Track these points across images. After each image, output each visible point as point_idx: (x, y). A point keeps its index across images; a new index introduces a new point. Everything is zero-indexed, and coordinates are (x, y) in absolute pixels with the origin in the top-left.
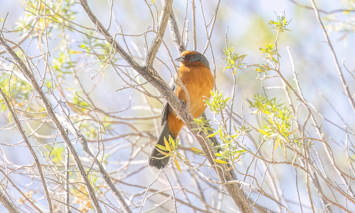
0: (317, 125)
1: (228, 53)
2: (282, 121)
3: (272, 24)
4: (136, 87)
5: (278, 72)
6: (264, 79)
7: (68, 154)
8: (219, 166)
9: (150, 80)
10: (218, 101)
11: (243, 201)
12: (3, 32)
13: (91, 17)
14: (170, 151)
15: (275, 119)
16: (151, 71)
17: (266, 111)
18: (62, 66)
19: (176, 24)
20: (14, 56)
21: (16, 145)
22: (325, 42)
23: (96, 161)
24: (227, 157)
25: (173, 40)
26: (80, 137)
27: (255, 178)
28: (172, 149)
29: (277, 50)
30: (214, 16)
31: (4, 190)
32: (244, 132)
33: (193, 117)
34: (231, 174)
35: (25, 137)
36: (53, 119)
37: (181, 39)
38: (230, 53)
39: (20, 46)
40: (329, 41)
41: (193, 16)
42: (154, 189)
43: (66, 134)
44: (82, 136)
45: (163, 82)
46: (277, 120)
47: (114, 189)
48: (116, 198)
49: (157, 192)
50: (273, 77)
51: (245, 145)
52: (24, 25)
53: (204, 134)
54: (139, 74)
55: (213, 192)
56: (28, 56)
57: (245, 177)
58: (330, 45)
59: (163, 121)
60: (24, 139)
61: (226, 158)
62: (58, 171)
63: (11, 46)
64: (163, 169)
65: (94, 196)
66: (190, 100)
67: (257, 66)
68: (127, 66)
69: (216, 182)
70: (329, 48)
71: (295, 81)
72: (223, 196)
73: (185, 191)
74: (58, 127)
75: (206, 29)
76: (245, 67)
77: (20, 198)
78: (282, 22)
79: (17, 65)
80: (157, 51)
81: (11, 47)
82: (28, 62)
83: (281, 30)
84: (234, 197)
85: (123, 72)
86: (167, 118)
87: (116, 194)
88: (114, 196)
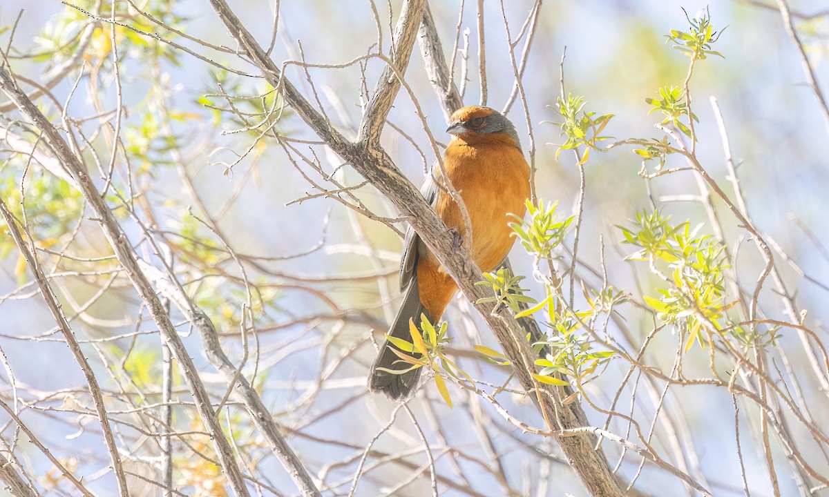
0: (786, 291)
1: (569, 110)
2: (703, 278)
3: (677, 39)
4: (336, 195)
5: (692, 157)
6: (657, 176)
7: (170, 362)
8: (547, 392)
9: (372, 179)
10: (544, 226)
11: (603, 478)
12: (11, 57)
13: (227, 20)
14: (424, 353)
15: (688, 273)
16: (374, 155)
17: (665, 253)
18: (149, 148)
19: (436, 39)
20: (36, 117)
21: (42, 339)
22: (805, 84)
23: (239, 377)
24: (564, 369)
25: (430, 79)
26: (200, 318)
27: (634, 422)
28: (428, 350)
29: (689, 102)
30: (530, 18)
31: (9, 451)
32: (610, 304)
33: (479, 269)
34: (573, 412)
35: (61, 321)
36: (132, 275)
37: (451, 77)
38: (573, 110)
39: (52, 91)
40: (815, 83)
41: (478, 20)
42: (380, 449)
43: (164, 313)
44: (205, 316)
45: (406, 182)
46: (692, 276)
47: (284, 449)
48: (289, 470)
49: (386, 459)
50: (679, 170)
51: (612, 339)
52: (57, 44)
53: (507, 312)
54: (345, 162)
55: (527, 459)
56: (72, 118)
57: (609, 419)
58: (819, 92)
59: (405, 281)
60: (60, 326)
61: (562, 370)
62: (145, 402)
63: (29, 91)
64: (407, 400)
65: (234, 467)
66: (471, 228)
67: (641, 143)
68: (316, 143)
69: (537, 430)
70: (816, 99)
71: (730, 182)
72: (550, 467)
73: (456, 454)
74: (145, 296)
75: (512, 52)
76: (609, 146)
77: (46, 473)
78: (701, 34)
79: (43, 139)
80: (389, 105)
81: (28, 95)
82: (70, 131)
83: (699, 53)
84: (582, 467)
85: (304, 159)
86: (414, 273)
87: (288, 460)
88: (283, 465)
